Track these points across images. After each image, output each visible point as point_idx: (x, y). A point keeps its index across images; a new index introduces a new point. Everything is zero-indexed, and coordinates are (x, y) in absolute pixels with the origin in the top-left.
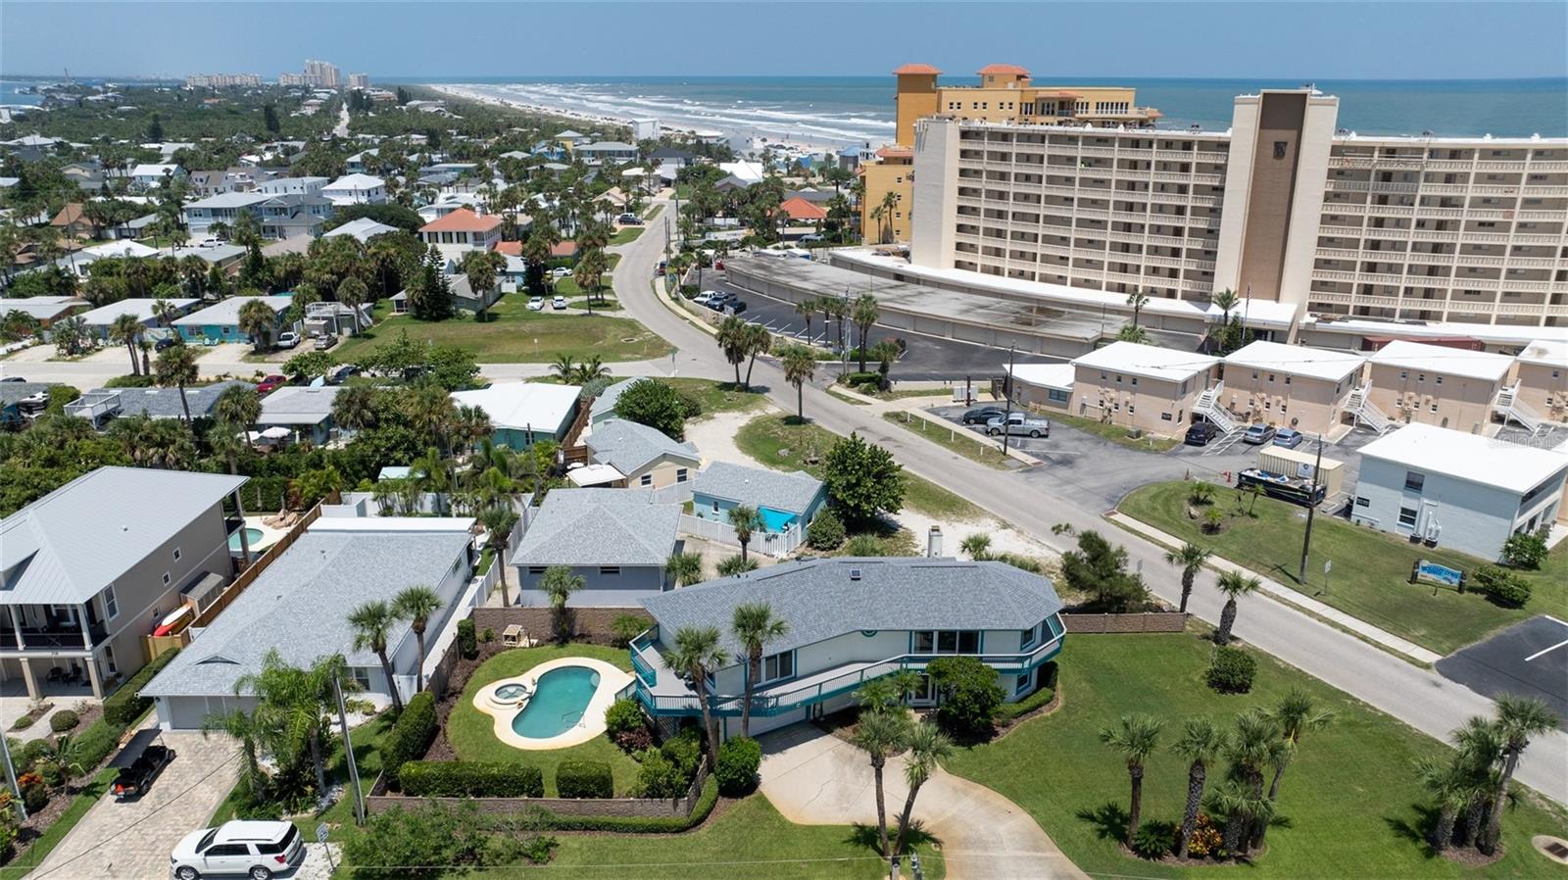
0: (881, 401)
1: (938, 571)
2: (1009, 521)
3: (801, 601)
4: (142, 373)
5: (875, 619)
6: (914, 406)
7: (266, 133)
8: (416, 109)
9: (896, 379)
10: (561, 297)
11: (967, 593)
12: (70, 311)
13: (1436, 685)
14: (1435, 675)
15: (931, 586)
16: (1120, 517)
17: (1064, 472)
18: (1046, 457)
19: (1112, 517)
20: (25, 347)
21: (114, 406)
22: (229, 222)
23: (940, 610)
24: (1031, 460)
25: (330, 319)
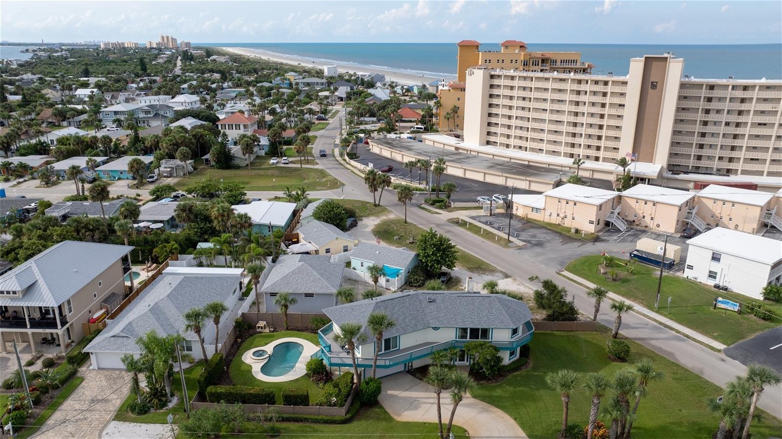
0: (447, 212)
1: (471, 298)
2: (509, 273)
3: (403, 312)
4: (81, 194)
5: (438, 321)
6: (463, 215)
7: (140, 72)
8: (214, 60)
9: (454, 201)
10: (286, 158)
11: (485, 309)
12: (47, 163)
13: (723, 360)
14: (723, 356)
15: (467, 305)
16: (566, 273)
17: (538, 250)
18: (529, 242)
19: (562, 273)
20: (25, 181)
21: (68, 210)
22: (122, 118)
23: (471, 318)
24: (521, 244)
25: (172, 168)
